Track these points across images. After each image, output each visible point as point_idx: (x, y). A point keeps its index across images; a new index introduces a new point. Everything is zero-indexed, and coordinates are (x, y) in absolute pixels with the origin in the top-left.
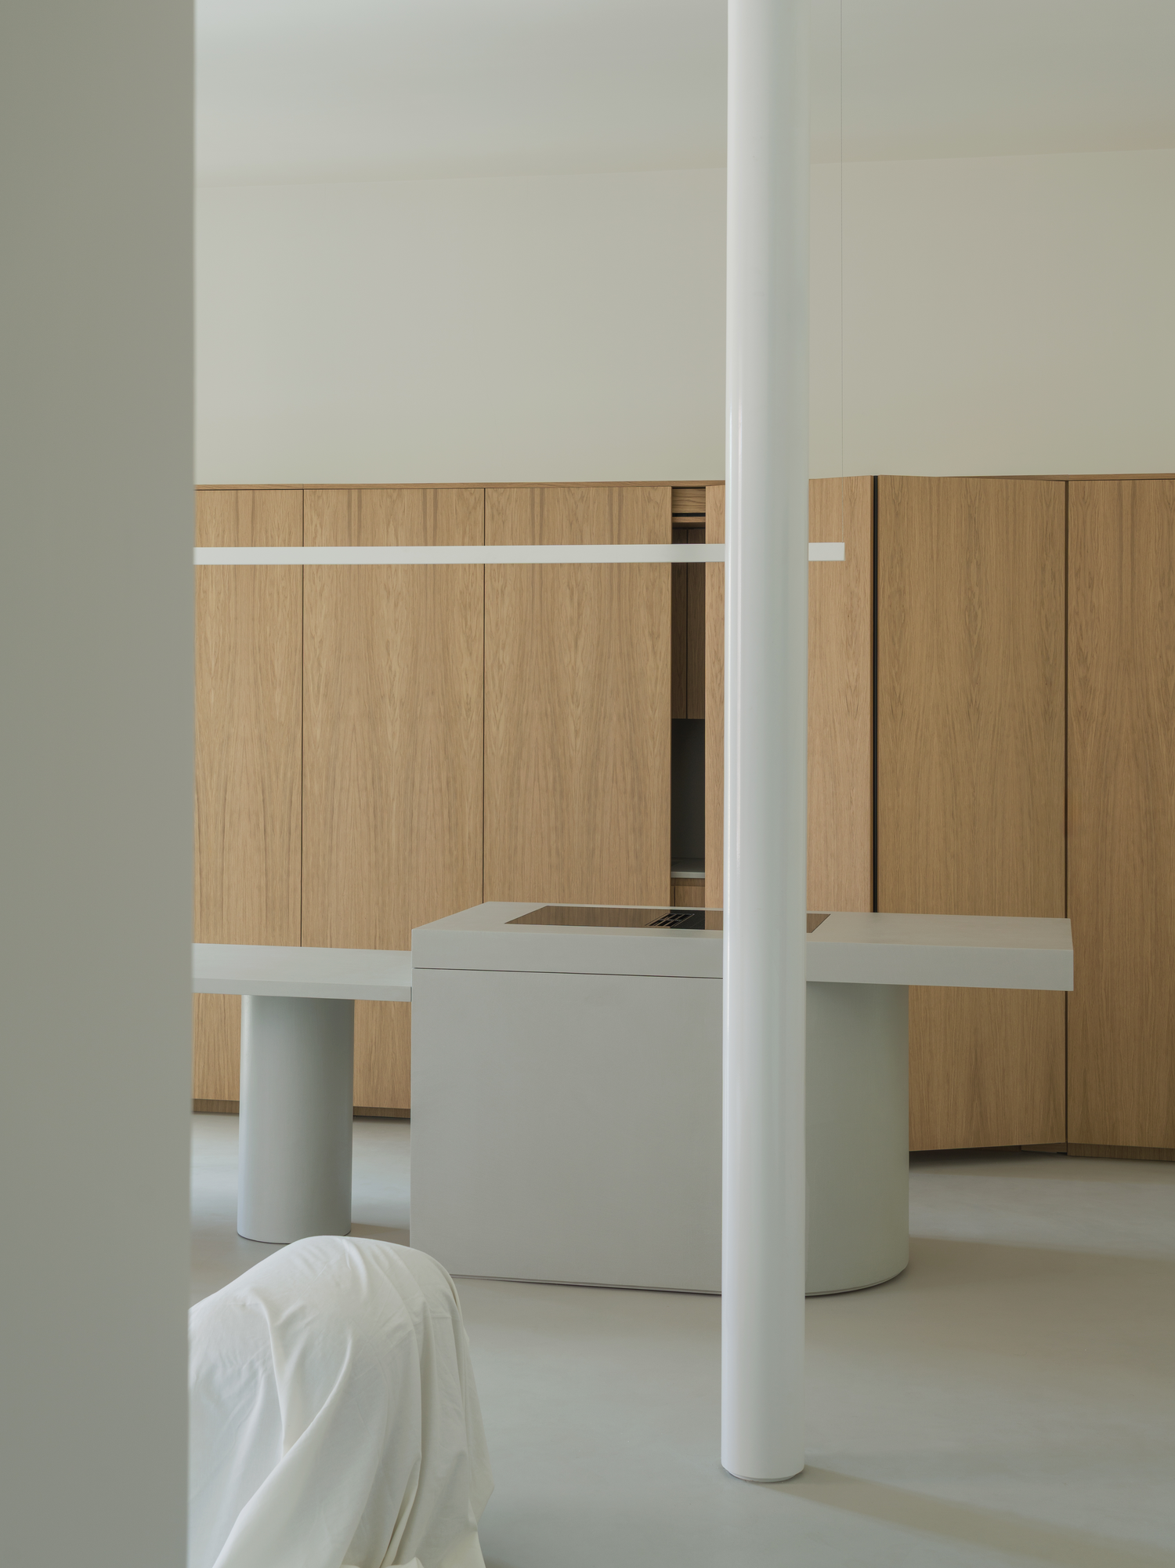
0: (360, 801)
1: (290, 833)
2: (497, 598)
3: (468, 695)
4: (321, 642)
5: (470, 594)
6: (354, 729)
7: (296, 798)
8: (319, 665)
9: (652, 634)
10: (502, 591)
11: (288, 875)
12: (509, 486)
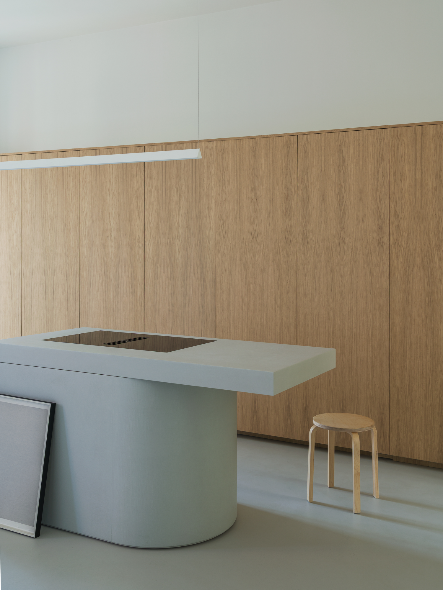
0: (100, 280)
1: (76, 293)
2: (149, 194)
3: (138, 236)
4: (86, 214)
5: (139, 192)
6: (98, 250)
7: (78, 279)
8: (86, 223)
9: (208, 208)
10: (151, 191)
11: (75, 311)
12: (153, 145)
